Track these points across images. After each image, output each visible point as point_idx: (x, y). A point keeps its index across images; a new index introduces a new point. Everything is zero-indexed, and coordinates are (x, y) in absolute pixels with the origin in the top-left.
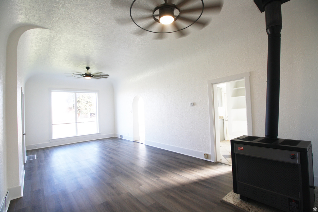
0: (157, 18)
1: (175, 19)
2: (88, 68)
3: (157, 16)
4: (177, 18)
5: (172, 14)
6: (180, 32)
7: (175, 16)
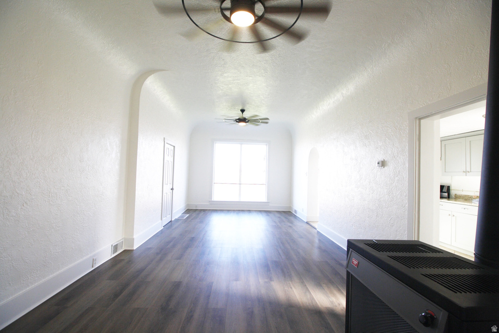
0: (227, 13)
1: (257, 21)
2: (243, 111)
3: (227, 9)
4: (259, 19)
5: (252, 11)
6: (261, 43)
7: (257, 16)
